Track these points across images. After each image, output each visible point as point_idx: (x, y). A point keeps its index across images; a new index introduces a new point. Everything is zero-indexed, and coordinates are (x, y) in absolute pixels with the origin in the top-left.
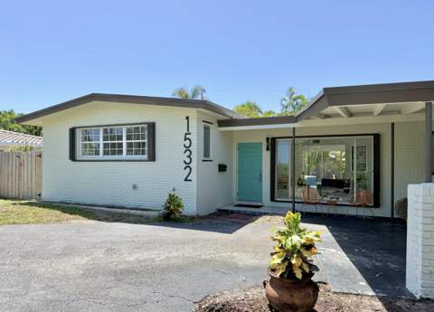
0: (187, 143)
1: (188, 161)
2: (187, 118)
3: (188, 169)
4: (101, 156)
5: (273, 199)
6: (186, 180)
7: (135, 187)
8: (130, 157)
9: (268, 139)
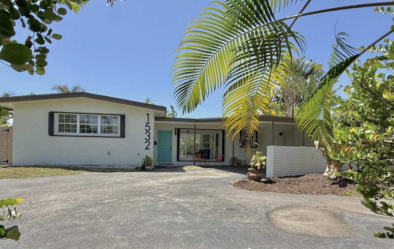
0: (147, 128)
1: (148, 138)
2: (148, 114)
3: (148, 143)
4: (78, 133)
5: (178, 160)
6: (146, 149)
7: (109, 153)
8: (103, 135)
9: (176, 129)
